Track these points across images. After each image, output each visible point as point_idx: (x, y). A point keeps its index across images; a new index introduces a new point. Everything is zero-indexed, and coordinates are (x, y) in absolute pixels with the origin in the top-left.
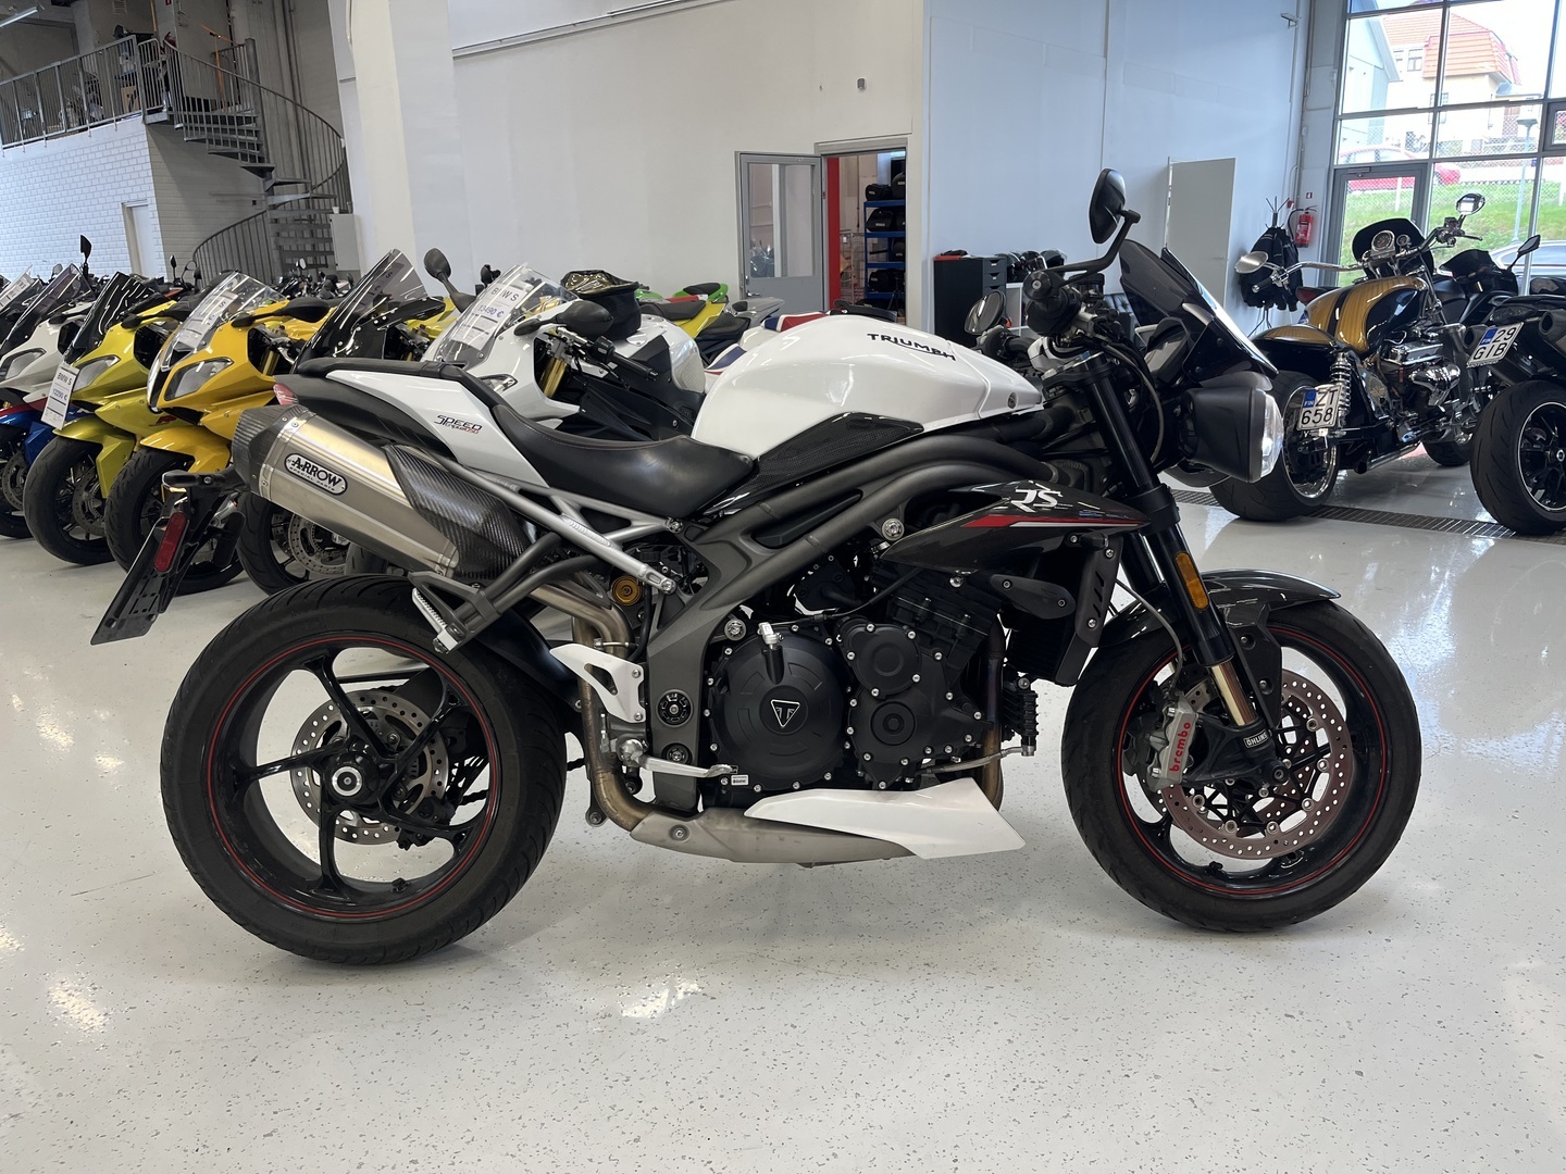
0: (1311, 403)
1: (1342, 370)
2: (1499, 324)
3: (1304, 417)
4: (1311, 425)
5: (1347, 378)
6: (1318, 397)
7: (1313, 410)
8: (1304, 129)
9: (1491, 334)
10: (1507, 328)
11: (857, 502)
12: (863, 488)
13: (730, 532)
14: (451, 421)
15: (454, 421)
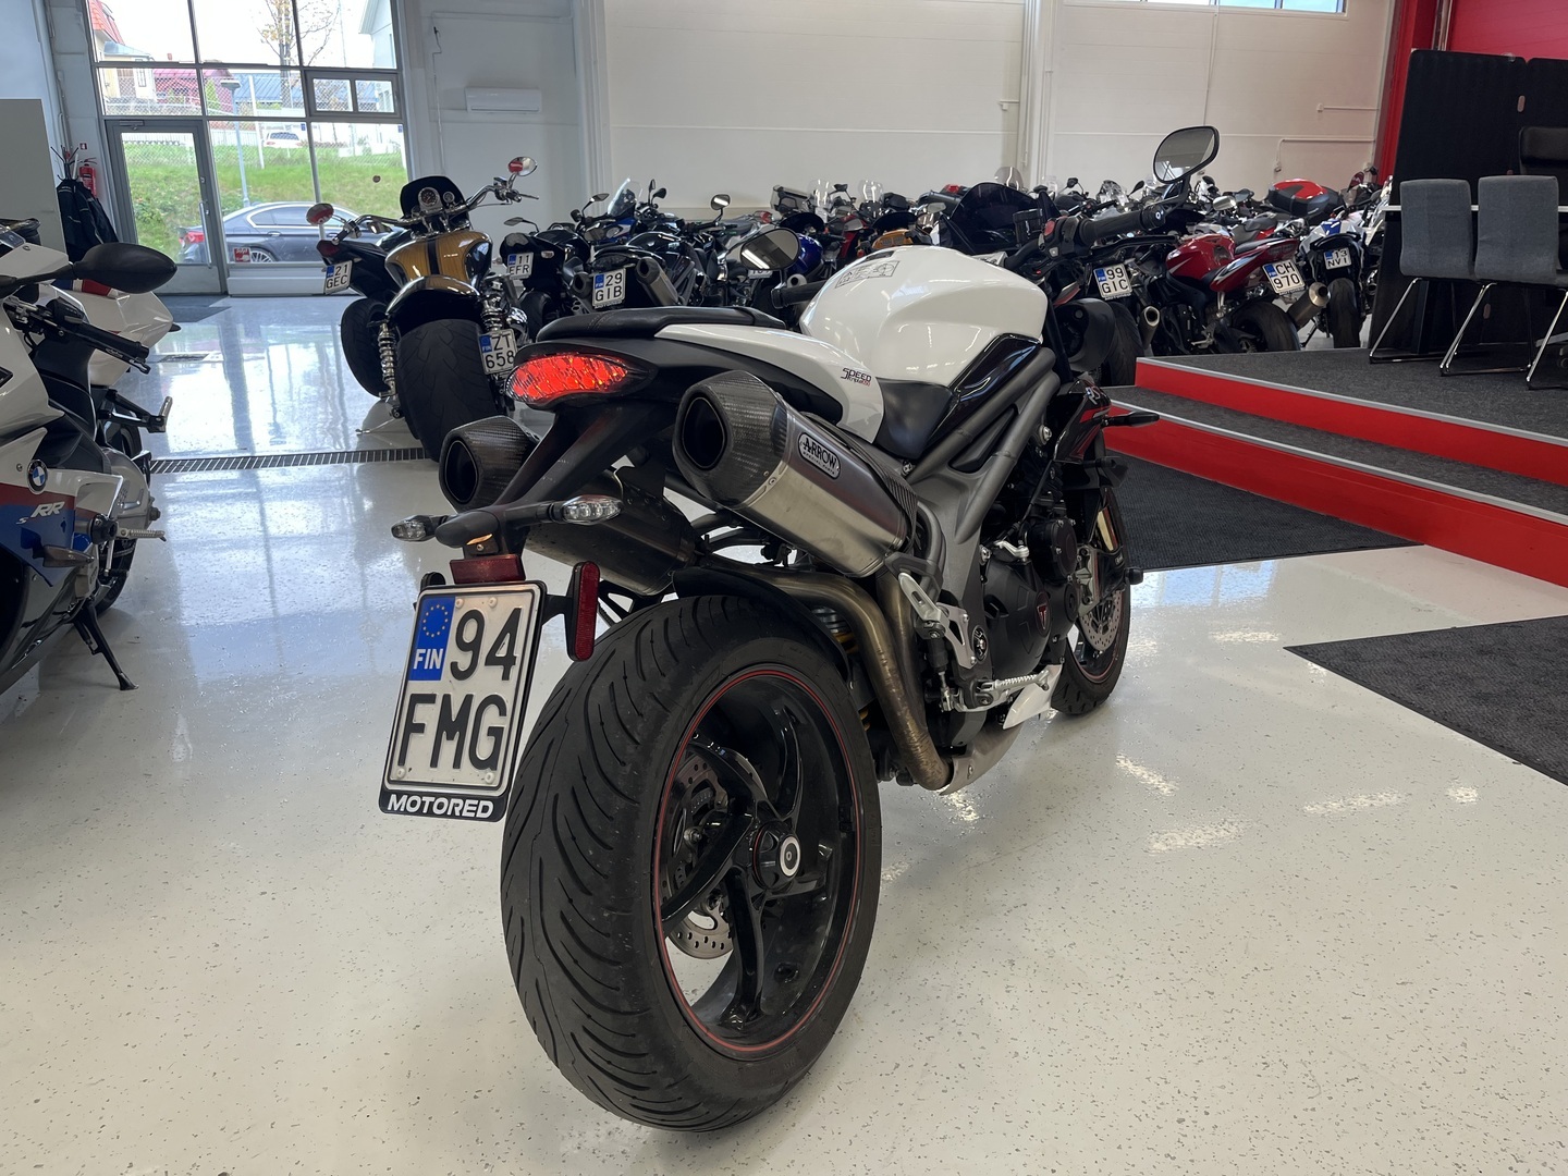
0: (489, 348)
1: (493, 316)
2: (604, 270)
3: (488, 362)
4: (497, 368)
5: (499, 323)
6: (493, 342)
7: (494, 353)
8: (59, 73)
9: (600, 279)
10: (613, 273)
11: (1016, 416)
12: (1017, 403)
13: (938, 465)
14: (852, 373)
15: (856, 374)
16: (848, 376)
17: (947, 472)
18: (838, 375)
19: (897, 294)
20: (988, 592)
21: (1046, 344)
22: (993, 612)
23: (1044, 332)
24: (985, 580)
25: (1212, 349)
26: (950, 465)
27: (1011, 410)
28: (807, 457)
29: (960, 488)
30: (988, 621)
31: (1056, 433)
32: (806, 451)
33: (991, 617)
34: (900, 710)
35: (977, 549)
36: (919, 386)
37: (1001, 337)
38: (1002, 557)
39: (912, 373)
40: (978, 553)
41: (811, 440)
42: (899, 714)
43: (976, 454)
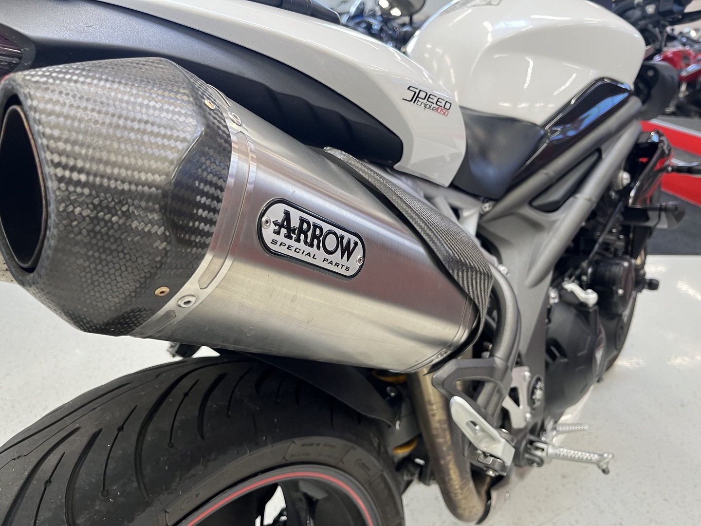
11: (599, 159)
12: (603, 147)
13: (519, 204)
14: (422, 95)
15: (428, 97)
16: (415, 98)
17: (529, 212)
18: (398, 96)
19: (502, 25)
20: (551, 334)
21: (637, 92)
22: (553, 357)
23: (636, 83)
24: (550, 321)
25: (673, 114)
26: (530, 204)
27: (597, 152)
28: (283, 250)
29: (537, 227)
30: (547, 365)
31: (633, 178)
32: (281, 238)
33: (550, 361)
34: (444, 459)
35: (548, 291)
36: (511, 121)
37: (597, 81)
38: (570, 298)
39: (505, 108)
40: (547, 297)
41: (296, 217)
42: (442, 462)
43: (555, 195)
